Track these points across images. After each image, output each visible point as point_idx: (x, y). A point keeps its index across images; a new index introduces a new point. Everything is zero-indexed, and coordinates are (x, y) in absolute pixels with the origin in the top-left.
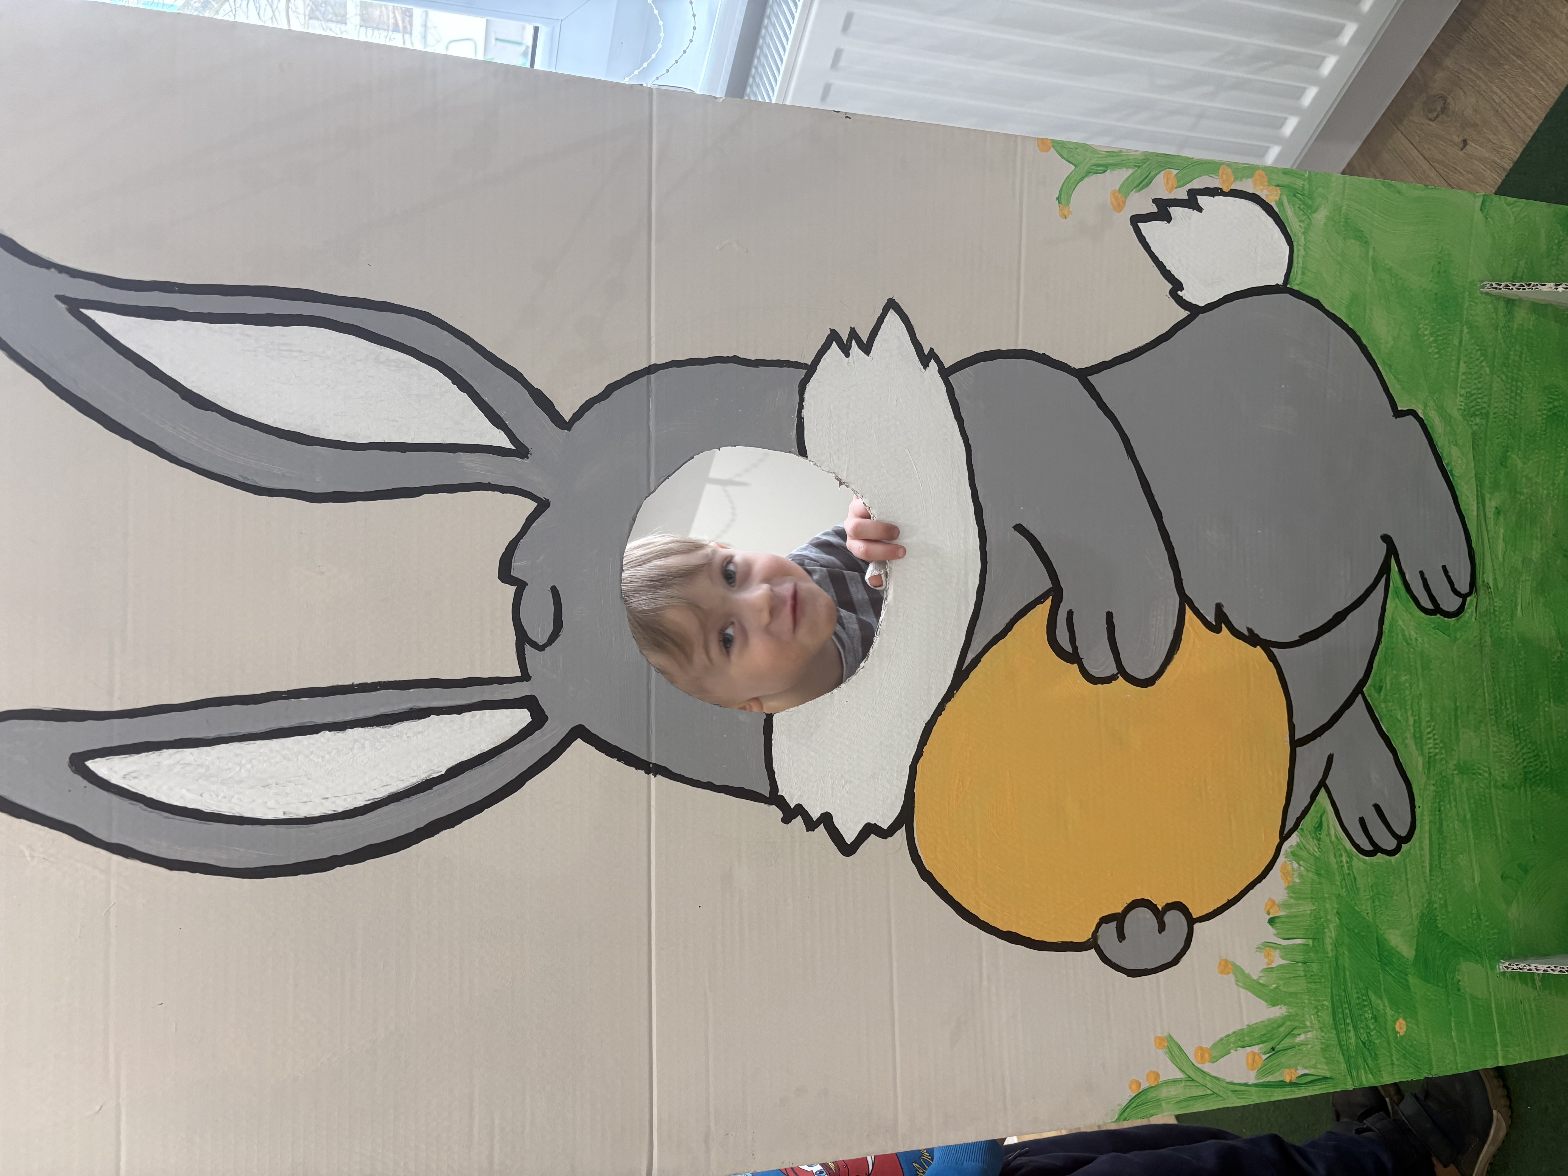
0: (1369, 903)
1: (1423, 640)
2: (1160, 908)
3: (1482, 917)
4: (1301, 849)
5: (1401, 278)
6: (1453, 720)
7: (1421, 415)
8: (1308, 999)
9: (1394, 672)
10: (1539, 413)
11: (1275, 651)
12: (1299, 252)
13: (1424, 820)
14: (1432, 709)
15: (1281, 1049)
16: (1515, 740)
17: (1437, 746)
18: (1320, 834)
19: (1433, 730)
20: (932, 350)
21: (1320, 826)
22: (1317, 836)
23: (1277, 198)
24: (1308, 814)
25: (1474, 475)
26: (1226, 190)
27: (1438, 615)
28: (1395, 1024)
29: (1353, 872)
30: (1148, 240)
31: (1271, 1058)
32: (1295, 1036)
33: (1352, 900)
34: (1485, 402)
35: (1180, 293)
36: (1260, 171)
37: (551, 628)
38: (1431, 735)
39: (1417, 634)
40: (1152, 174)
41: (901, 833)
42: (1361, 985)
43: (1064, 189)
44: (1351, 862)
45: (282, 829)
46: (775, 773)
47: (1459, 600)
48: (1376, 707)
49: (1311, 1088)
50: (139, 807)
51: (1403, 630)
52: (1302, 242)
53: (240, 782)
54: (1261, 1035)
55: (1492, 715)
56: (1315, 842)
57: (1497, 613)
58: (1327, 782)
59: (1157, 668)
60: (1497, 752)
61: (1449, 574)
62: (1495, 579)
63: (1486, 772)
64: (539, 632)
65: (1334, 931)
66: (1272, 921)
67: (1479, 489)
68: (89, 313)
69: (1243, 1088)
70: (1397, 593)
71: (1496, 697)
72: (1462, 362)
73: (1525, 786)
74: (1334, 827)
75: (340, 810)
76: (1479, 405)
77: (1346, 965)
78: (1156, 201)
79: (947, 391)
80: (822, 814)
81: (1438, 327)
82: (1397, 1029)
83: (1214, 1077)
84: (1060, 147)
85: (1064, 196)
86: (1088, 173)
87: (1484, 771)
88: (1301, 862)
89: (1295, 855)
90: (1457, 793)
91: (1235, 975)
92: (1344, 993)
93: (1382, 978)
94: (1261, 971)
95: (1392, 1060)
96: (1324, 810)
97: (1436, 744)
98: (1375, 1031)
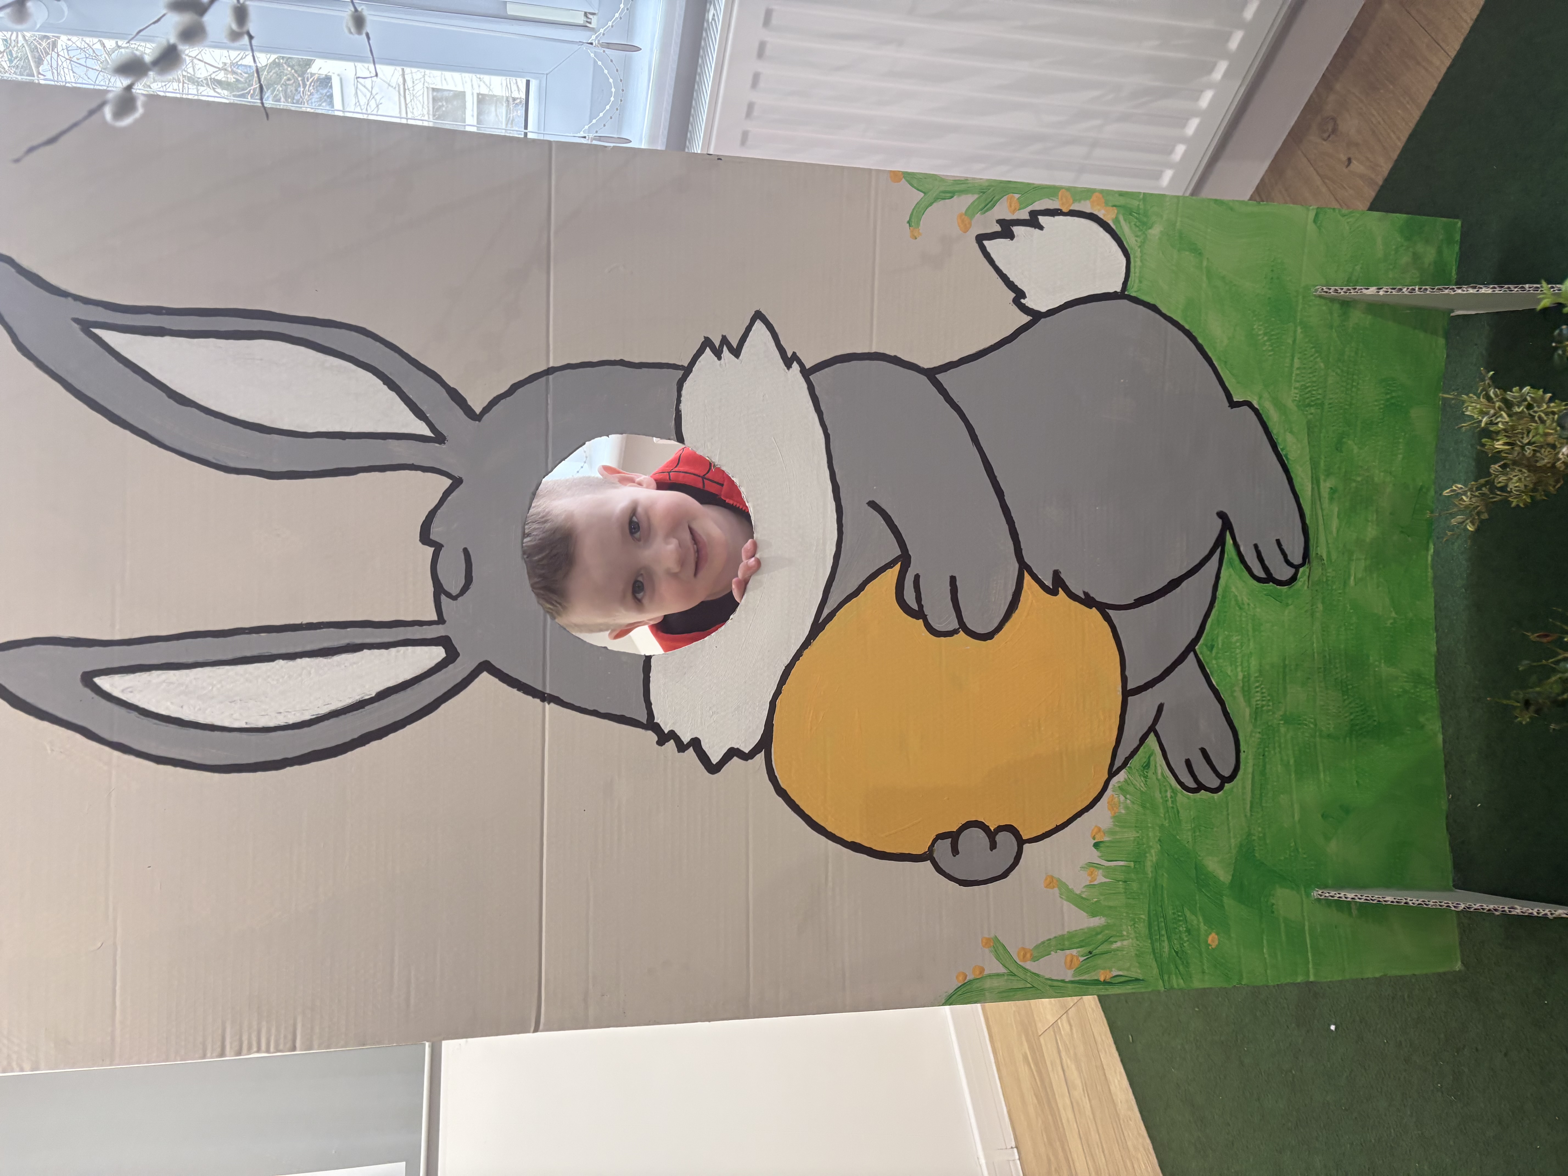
0: (1190, 833)
1: (1255, 605)
2: (992, 829)
3: (1300, 850)
4: (1128, 784)
5: (1235, 285)
6: (1281, 676)
7: (1256, 406)
8: (1127, 913)
9: (1226, 633)
10: (1376, 403)
11: (1111, 612)
12: (1135, 263)
13: (1248, 763)
14: (1261, 666)
15: (1098, 953)
16: (1343, 695)
17: (1264, 699)
18: (1147, 772)
19: (1261, 685)
20: (794, 353)
21: (1147, 766)
22: (1144, 773)
23: (1114, 216)
24: (1137, 755)
25: (1308, 459)
26: (1065, 210)
27: (1271, 583)
28: (1208, 937)
29: (1177, 806)
30: (993, 256)
31: (1088, 960)
32: (1112, 943)
33: (1173, 830)
34: (1320, 394)
35: (1022, 301)
36: (1097, 194)
37: (463, 581)
38: (1258, 689)
39: (1249, 599)
40: (996, 198)
41: (760, 757)
42: (1177, 903)
43: (914, 214)
44: (1175, 797)
46: (651, 704)
47: (1292, 571)
48: (1207, 663)
49: (1124, 987)
50: (134, 714)
51: (1236, 596)
52: (1138, 254)
53: (213, 698)
54: (1080, 941)
55: (1320, 673)
56: (1142, 778)
57: (1329, 582)
58: (1157, 727)
60: (1323, 706)
62: (1329, 553)
63: (1312, 723)
64: (453, 585)
65: (1156, 856)
66: (1096, 845)
67: (1314, 472)
69: (1061, 983)
70: (1231, 563)
71: (1325, 656)
72: (1296, 359)
73: (1351, 737)
74: (1161, 765)
75: (291, 722)
76: (1314, 397)
77: (1164, 885)
78: (1000, 222)
79: (809, 388)
80: (692, 739)
81: (1271, 327)
82: (1209, 941)
83: (1035, 974)
84: (909, 177)
85: (914, 221)
86: (936, 199)
87: (1310, 722)
88: (1128, 796)
89: (1122, 789)
90: (1282, 741)
91: (1060, 889)
92: (1160, 909)
93: (1197, 898)
94: (1084, 887)
95: (1203, 969)
96: (1152, 754)
97: (1264, 697)
98: (1188, 943)
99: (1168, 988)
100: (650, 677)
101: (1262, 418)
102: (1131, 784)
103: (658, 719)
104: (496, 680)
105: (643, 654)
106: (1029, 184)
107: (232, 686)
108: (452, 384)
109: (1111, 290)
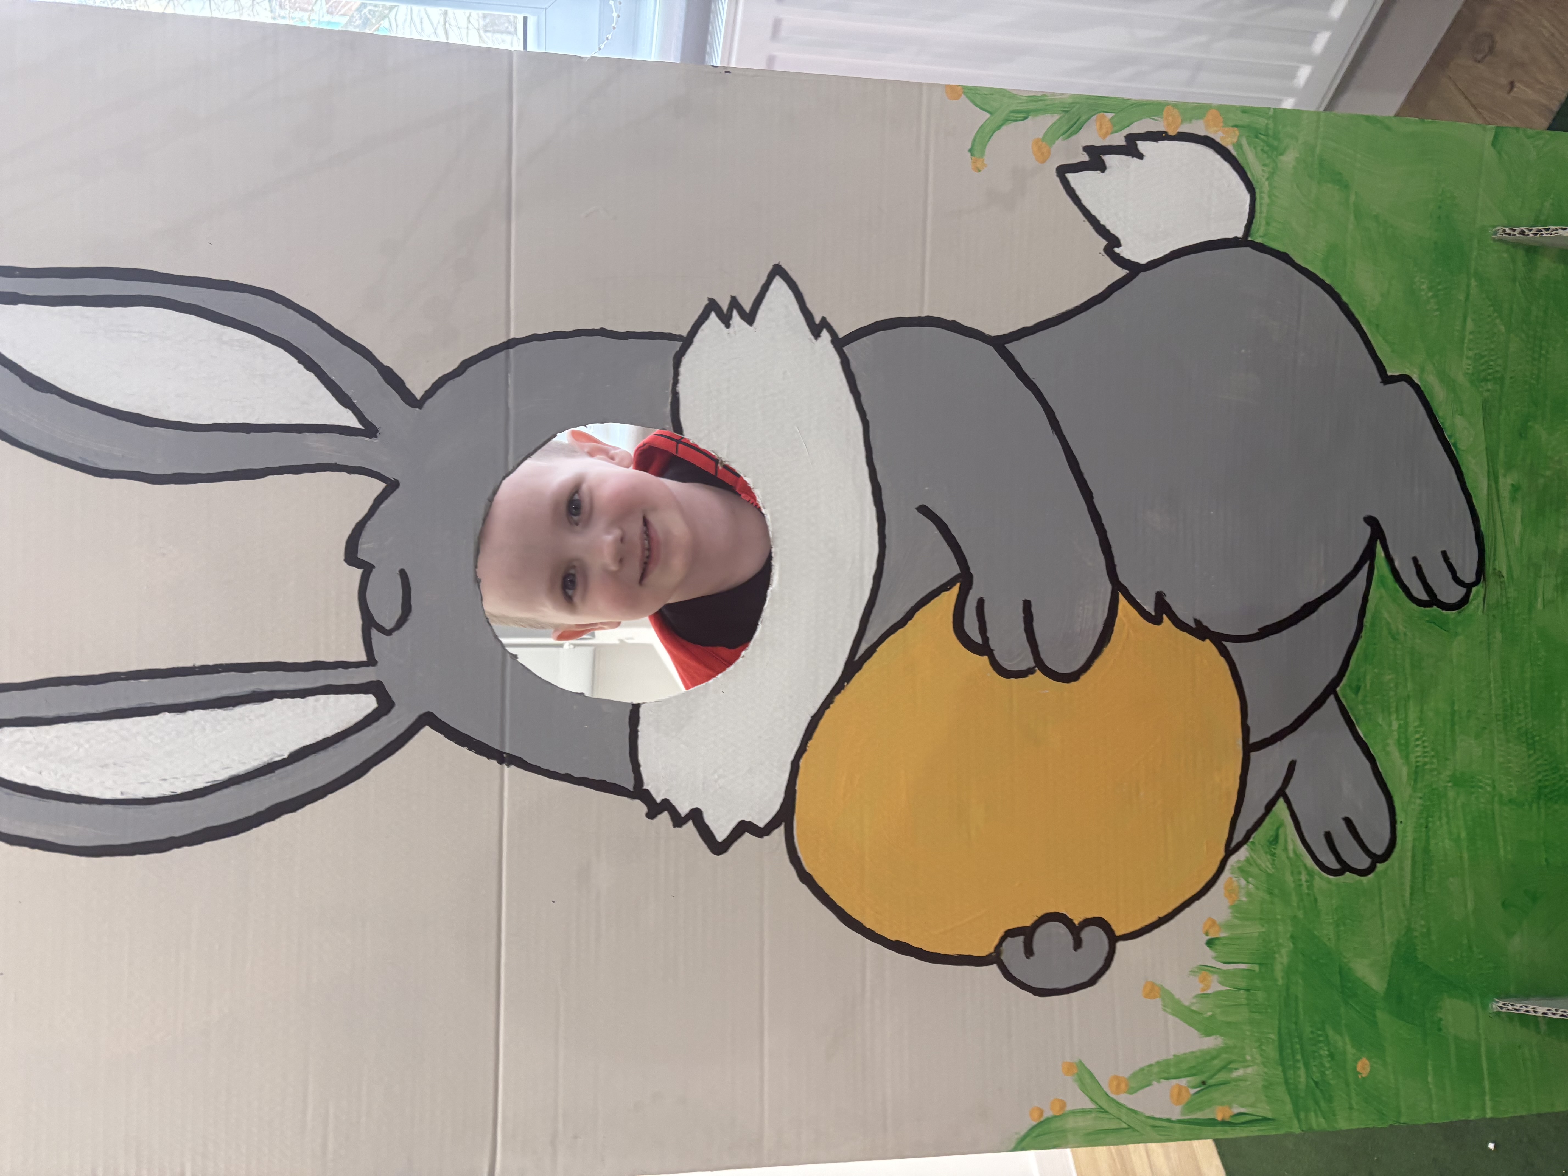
0: (1331, 928)
1: (1413, 635)
3: (1475, 949)
4: (1250, 864)
5: (1391, 226)
6: (1448, 726)
7: (1417, 381)
8: (1250, 1031)
9: (1376, 670)
11: (1229, 645)
12: (1262, 199)
13: (1406, 837)
14: (1422, 712)
15: (1213, 1083)
16: (1528, 750)
17: (1426, 755)
18: (1275, 849)
19: (1422, 736)
21: (1275, 840)
22: (1271, 851)
23: (1235, 140)
25: (1484, 449)
26: (1172, 133)
27: (1435, 607)
28: (1356, 1063)
29: (1314, 892)
31: (1201, 1093)
32: (1231, 1070)
33: (1310, 923)
34: (1500, 365)
35: (1117, 250)
36: (1213, 110)
38: (1419, 743)
39: (1406, 628)
40: (1084, 118)
42: (1316, 1018)
43: (978, 139)
44: (1312, 880)
45: (119, 809)
47: (1462, 591)
49: (1250, 1128)
51: (1388, 623)
52: (1266, 187)
54: (1190, 1067)
55: (1499, 720)
56: (1269, 857)
57: (1510, 605)
58: (1288, 791)
60: (1503, 763)
61: (1451, 561)
62: (1510, 567)
63: (1489, 785)
64: (387, 616)
65: (1287, 957)
66: (1210, 943)
67: (1491, 464)
69: (1167, 1125)
70: (1383, 582)
71: (1505, 700)
72: (1469, 321)
73: (1538, 803)
74: (1292, 840)
75: (179, 791)
76: (1491, 369)
77: (1299, 996)
78: (1087, 149)
82: (1359, 1069)
83: (1133, 1111)
84: (971, 92)
85: (977, 148)
86: (1007, 121)
87: (1487, 784)
88: (1250, 879)
89: (1243, 871)
90: (1451, 807)
91: (1163, 1000)
92: (1294, 1026)
93: (1342, 1012)
94: (1195, 997)
95: (1350, 1104)
96: (1281, 825)
97: (1426, 752)
98: (1331, 1071)
99: (1304, 1129)
101: (1425, 397)
102: (1254, 864)
103: (648, 785)
105: (629, 701)
106: (1124, 100)
108: (386, 362)
109: (1231, 236)
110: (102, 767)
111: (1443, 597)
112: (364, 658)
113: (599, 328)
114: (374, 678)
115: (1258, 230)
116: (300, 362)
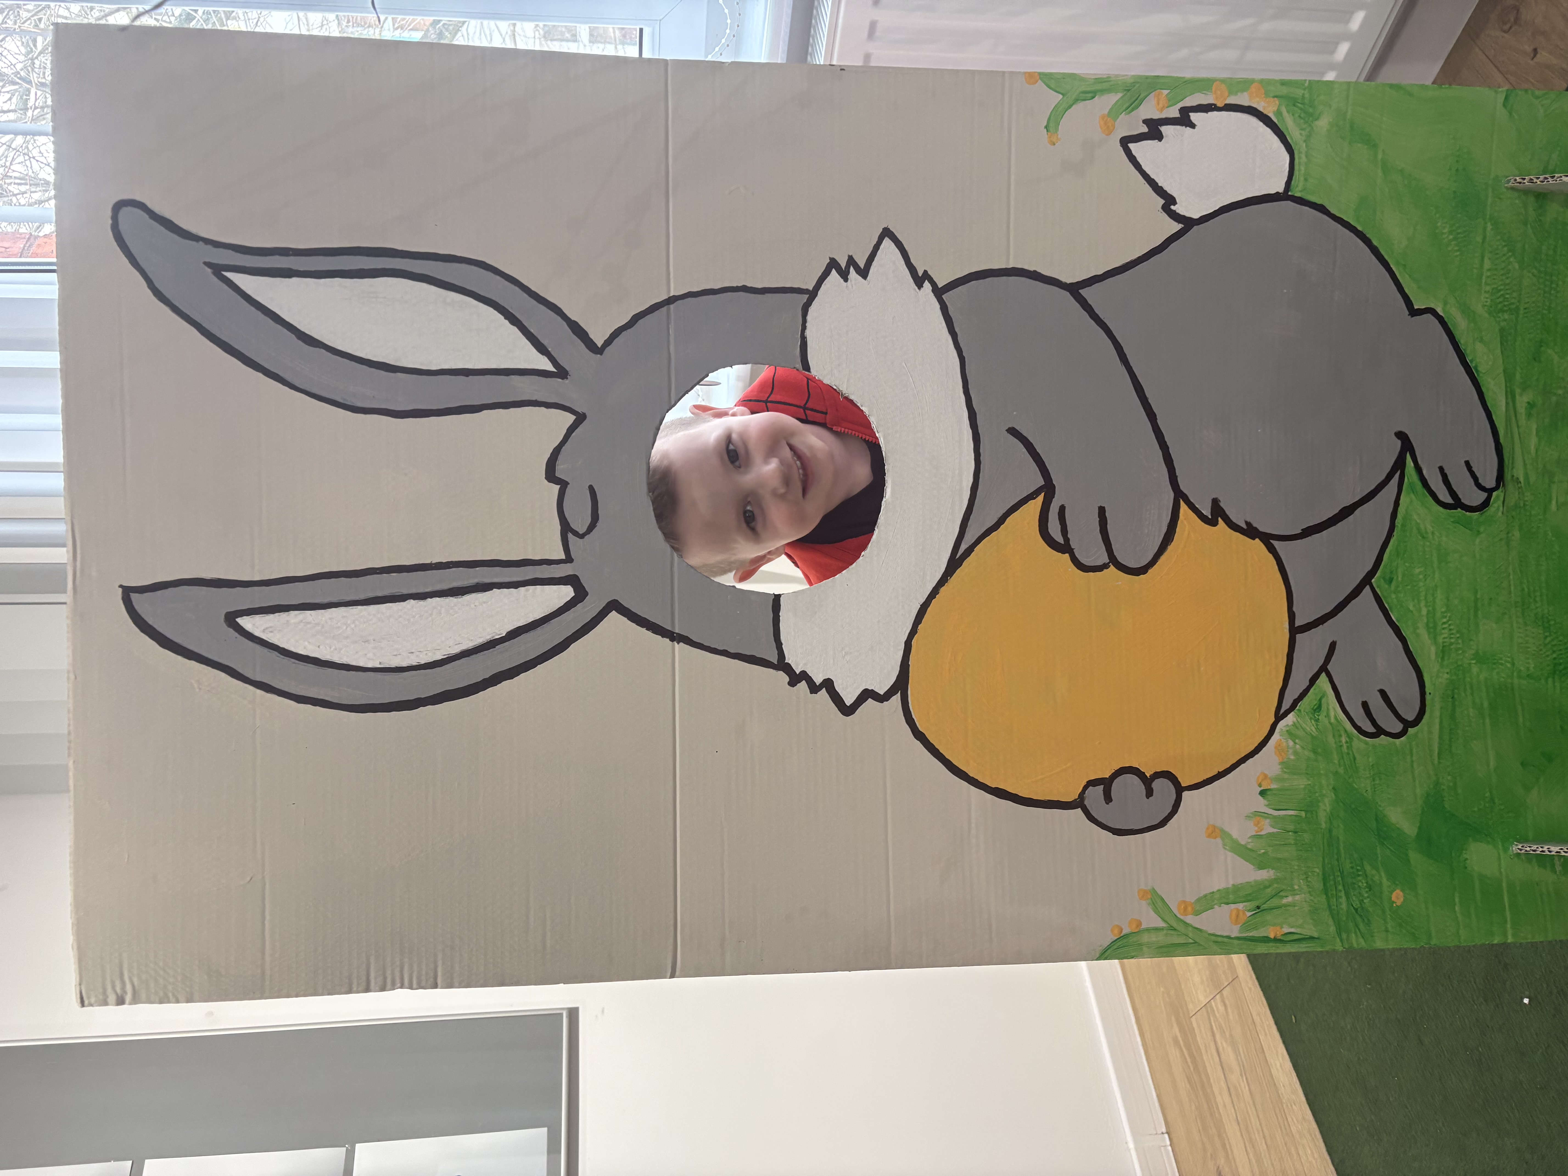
0: (1368, 781)
1: (1440, 534)
2: (1148, 776)
3: (1496, 801)
4: (1297, 728)
5: (1415, 179)
6: (1472, 611)
7: (1441, 313)
8: (1298, 866)
9: (1407, 564)
11: (1275, 543)
12: (1300, 159)
13: (1434, 705)
14: (1448, 600)
15: (1266, 908)
16: (1544, 632)
17: (1452, 636)
18: (1318, 716)
19: (1449, 620)
20: (925, 272)
21: (1318, 708)
22: (1315, 717)
23: (1275, 108)
24: (1307, 696)
25: (1501, 371)
27: (1459, 509)
28: (1392, 894)
29: (1352, 751)
30: (1139, 160)
31: (1256, 916)
32: (1282, 897)
33: (1349, 778)
34: (1514, 298)
35: (1172, 207)
36: (1257, 84)
38: (1446, 626)
39: (1433, 527)
40: (1142, 96)
41: (896, 699)
42: (1356, 856)
43: (1052, 118)
44: (1351, 742)
45: (379, 675)
46: (782, 644)
47: (1484, 495)
49: (1296, 945)
51: (1418, 524)
52: (1303, 148)
53: (347, 638)
54: (1246, 895)
55: (1518, 607)
56: (1313, 722)
57: (1527, 507)
59: (1150, 557)
60: (1522, 643)
62: (1526, 474)
63: (1508, 662)
65: (1330, 805)
66: (1263, 793)
67: (1508, 385)
68: (228, 275)
69: (1226, 940)
70: (1412, 489)
71: (1523, 590)
72: (1486, 259)
73: (1554, 678)
74: (1334, 709)
75: (423, 662)
76: (1508, 301)
77: (1341, 838)
79: (941, 308)
82: (1393, 898)
83: (1197, 928)
84: (1048, 79)
85: (1052, 125)
86: (1076, 101)
87: (1506, 661)
88: (1297, 741)
89: (1290, 734)
90: (1474, 682)
91: (1223, 840)
92: (1337, 862)
93: (1379, 851)
94: (1250, 838)
95: (1386, 928)
96: (1324, 695)
97: (1452, 634)
98: (1369, 899)
99: (1347, 947)
100: (780, 616)
102: (1300, 727)
103: (789, 659)
104: (625, 619)
106: (1178, 78)
107: (365, 626)
110: (365, 642)
111: (1466, 501)
112: (563, 556)
113: (741, 285)
114: (571, 572)
115: (1297, 186)
116: (506, 318)
